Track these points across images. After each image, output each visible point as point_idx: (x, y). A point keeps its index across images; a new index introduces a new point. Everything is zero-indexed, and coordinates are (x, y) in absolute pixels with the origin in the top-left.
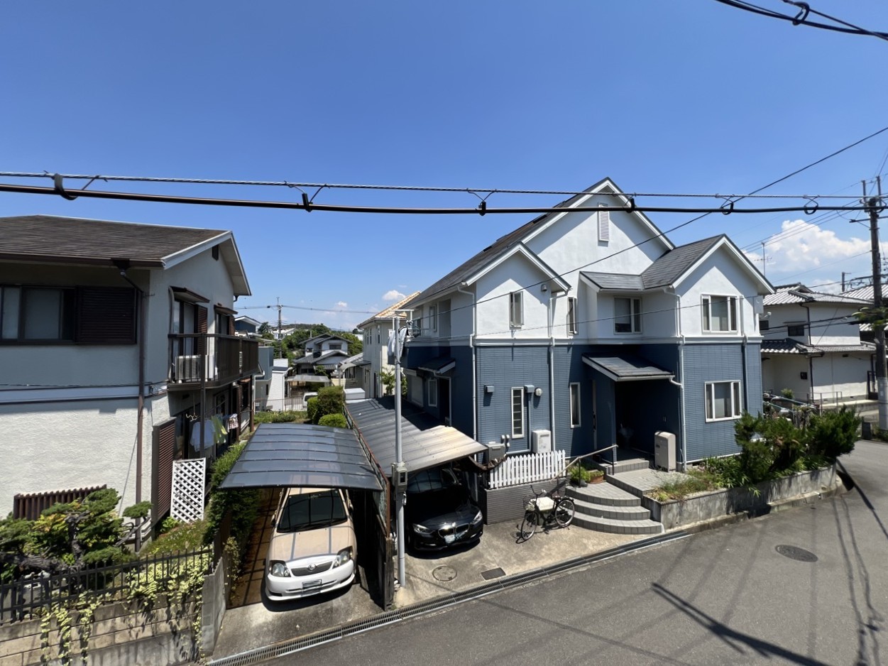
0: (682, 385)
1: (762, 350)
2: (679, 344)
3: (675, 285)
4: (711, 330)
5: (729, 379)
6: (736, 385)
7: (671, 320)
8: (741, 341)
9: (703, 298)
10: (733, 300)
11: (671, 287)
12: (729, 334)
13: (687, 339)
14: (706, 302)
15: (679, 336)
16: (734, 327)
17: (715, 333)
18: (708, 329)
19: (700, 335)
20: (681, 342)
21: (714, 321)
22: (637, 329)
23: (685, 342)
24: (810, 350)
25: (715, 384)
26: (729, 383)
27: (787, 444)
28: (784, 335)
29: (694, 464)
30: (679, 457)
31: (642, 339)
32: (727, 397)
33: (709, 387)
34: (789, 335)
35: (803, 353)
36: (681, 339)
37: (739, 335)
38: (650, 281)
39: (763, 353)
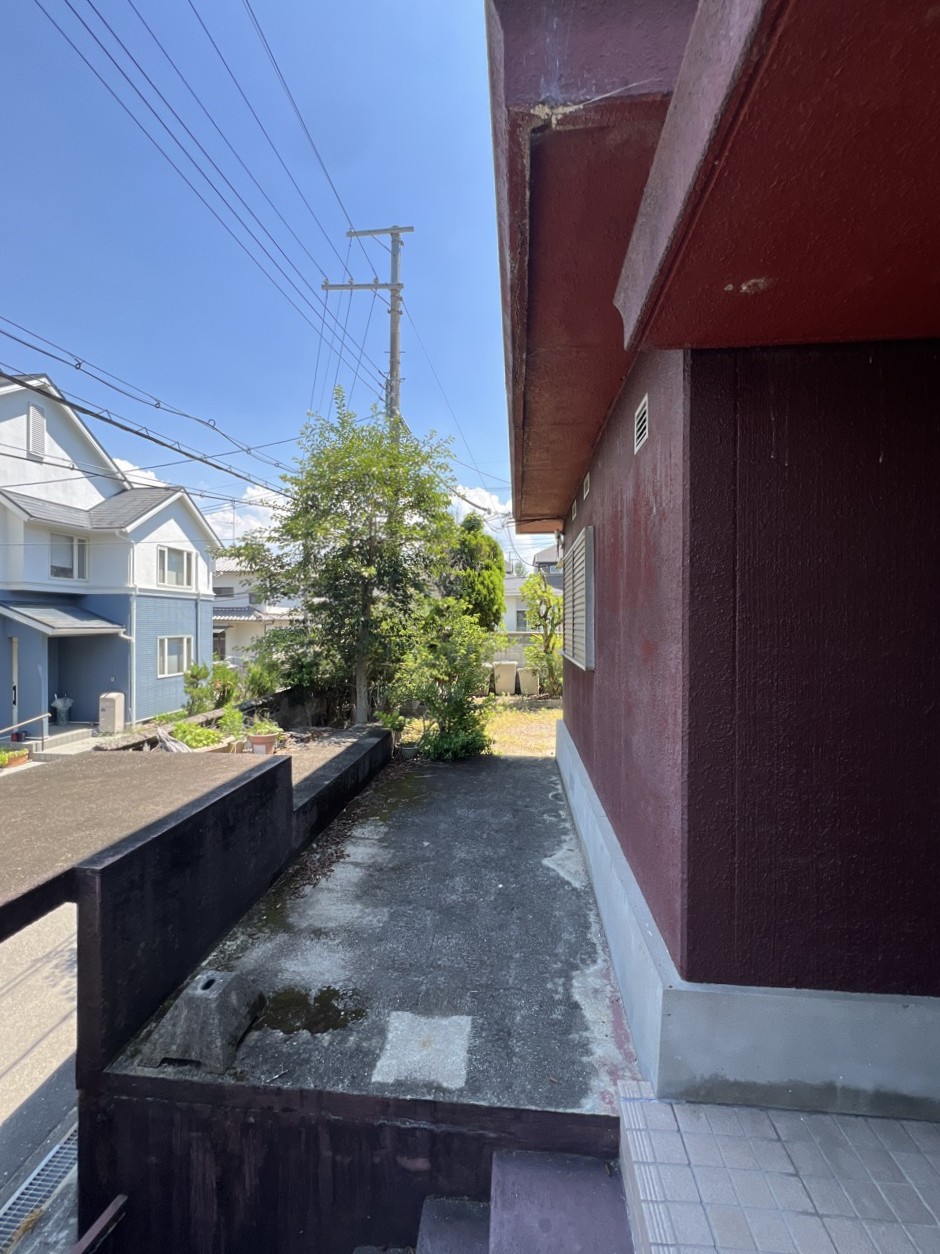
0: (133, 639)
2: (131, 595)
3: (129, 529)
4: (166, 584)
5: (183, 634)
6: (189, 640)
7: (123, 567)
8: (195, 597)
9: (159, 548)
10: (189, 555)
11: (124, 530)
12: (184, 589)
13: (140, 590)
14: (162, 553)
15: (132, 586)
16: (189, 583)
17: (170, 586)
18: (164, 581)
19: (155, 588)
20: (133, 593)
21: (169, 575)
22: (82, 575)
23: (138, 593)
25: (169, 639)
26: (182, 639)
29: (145, 722)
30: (127, 717)
31: (88, 588)
32: (180, 652)
33: (162, 641)
35: (259, 620)
36: (134, 589)
37: (194, 591)
38: (100, 520)
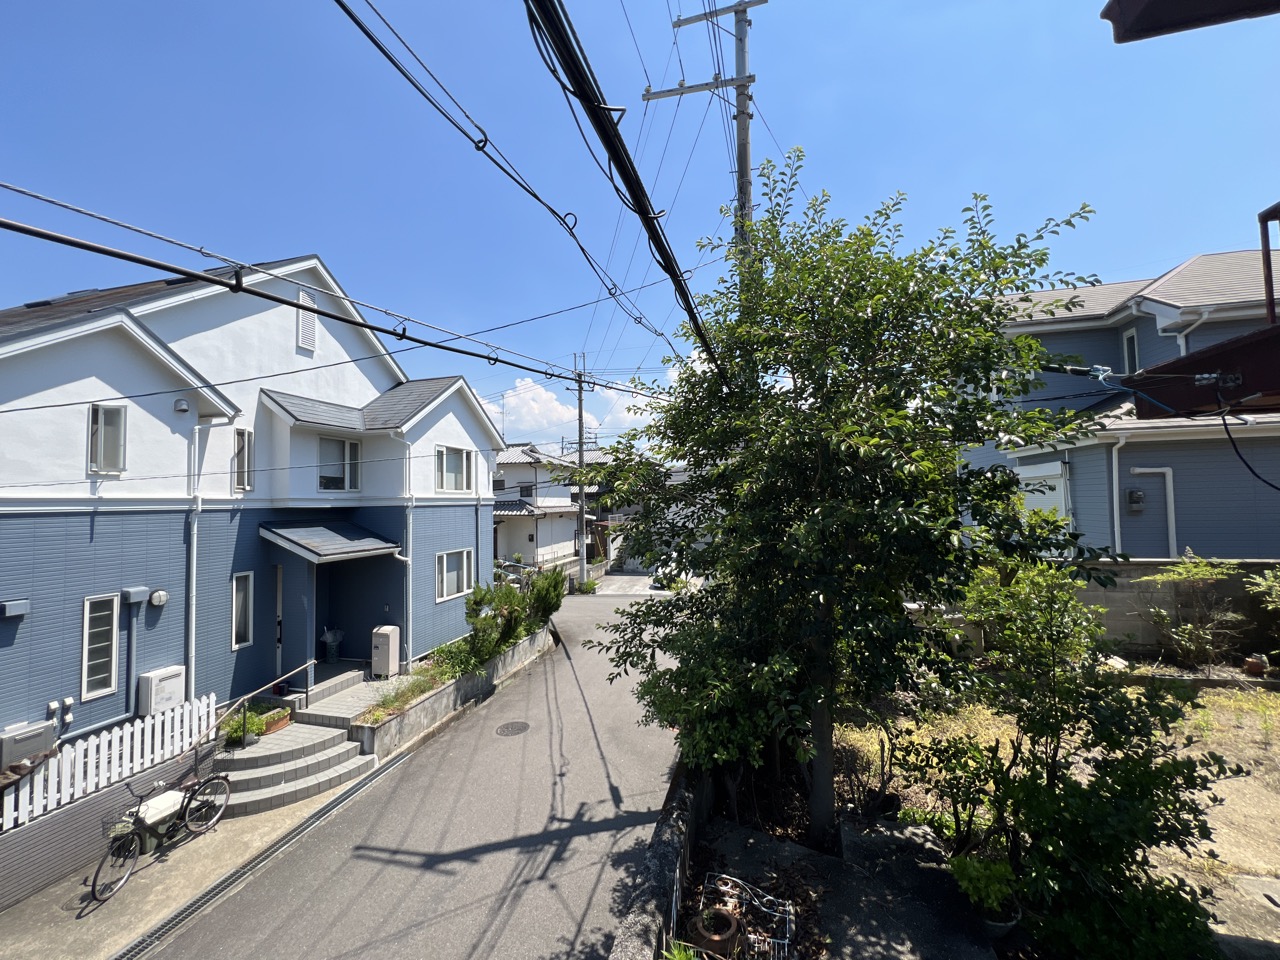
0: (409, 560)
1: (494, 513)
2: (407, 507)
3: (405, 428)
4: (445, 490)
5: (463, 547)
6: (469, 553)
7: (397, 474)
8: (475, 503)
9: (437, 448)
10: (468, 454)
11: (399, 430)
12: (463, 494)
13: (417, 500)
14: (440, 454)
15: (408, 496)
16: (469, 487)
17: (449, 492)
18: (442, 488)
19: (433, 496)
20: (410, 504)
21: (449, 477)
22: (354, 485)
23: (415, 504)
24: (537, 512)
25: (447, 555)
26: (462, 553)
27: (510, 613)
28: (516, 496)
29: (421, 660)
30: (403, 656)
31: (360, 500)
32: (459, 568)
33: (441, 558)
34: (521, 496)
35: (531, 514)
36: (410, 499)
37: (473, 496)
38: (374, 420)
39: (495, 515)
